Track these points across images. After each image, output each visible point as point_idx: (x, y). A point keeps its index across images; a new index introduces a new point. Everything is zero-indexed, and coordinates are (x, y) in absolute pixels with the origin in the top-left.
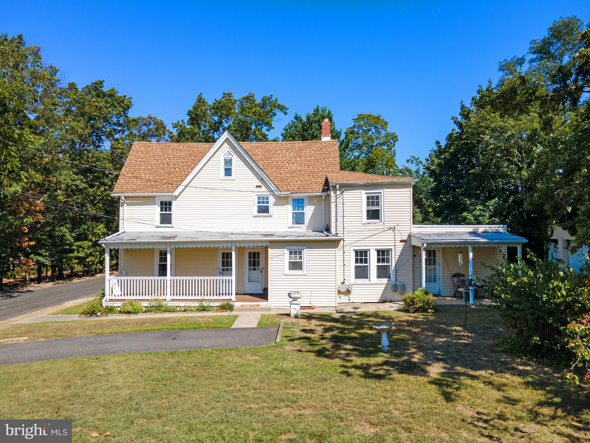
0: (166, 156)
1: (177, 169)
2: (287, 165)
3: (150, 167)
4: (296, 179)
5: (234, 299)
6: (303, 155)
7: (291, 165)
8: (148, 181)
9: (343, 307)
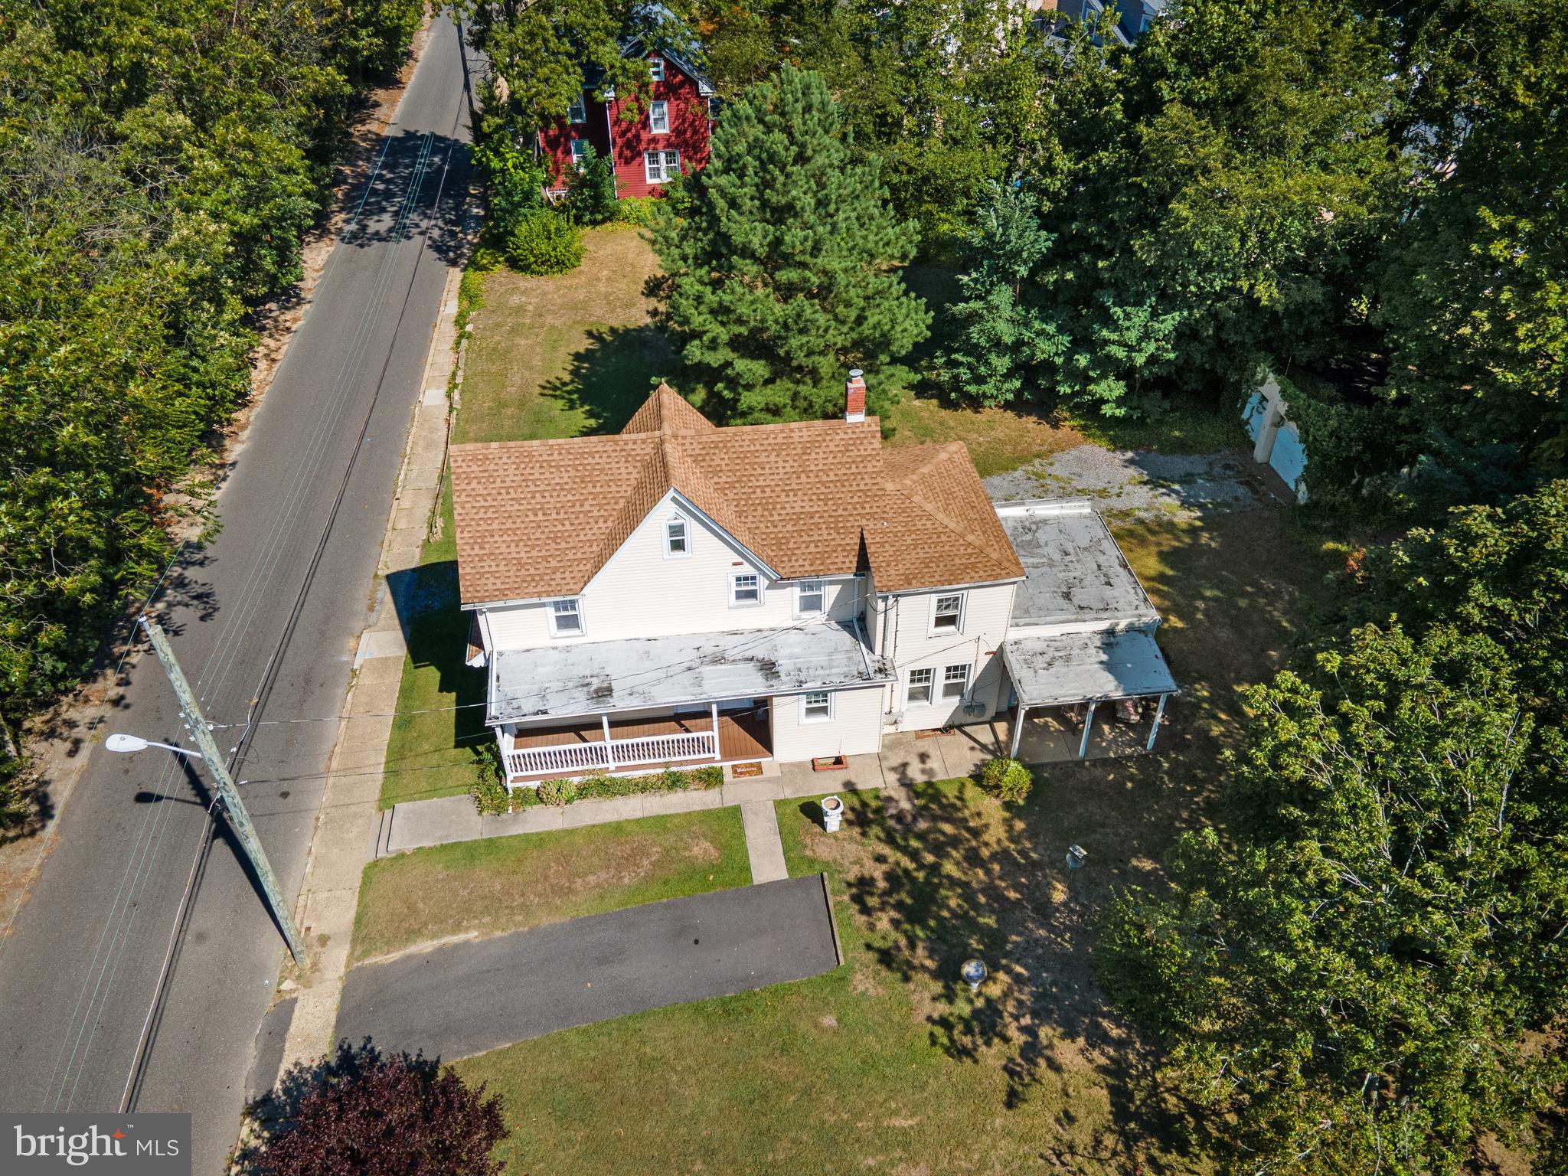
0: (533, 488)
1: (568, 527)
2: (783, 498)
3: (509, 525)
4: (806, 538)
5: (718, 757)
6: (812, 467)
7: (792, 498)
8: (521, 565)
9: (889, 754)
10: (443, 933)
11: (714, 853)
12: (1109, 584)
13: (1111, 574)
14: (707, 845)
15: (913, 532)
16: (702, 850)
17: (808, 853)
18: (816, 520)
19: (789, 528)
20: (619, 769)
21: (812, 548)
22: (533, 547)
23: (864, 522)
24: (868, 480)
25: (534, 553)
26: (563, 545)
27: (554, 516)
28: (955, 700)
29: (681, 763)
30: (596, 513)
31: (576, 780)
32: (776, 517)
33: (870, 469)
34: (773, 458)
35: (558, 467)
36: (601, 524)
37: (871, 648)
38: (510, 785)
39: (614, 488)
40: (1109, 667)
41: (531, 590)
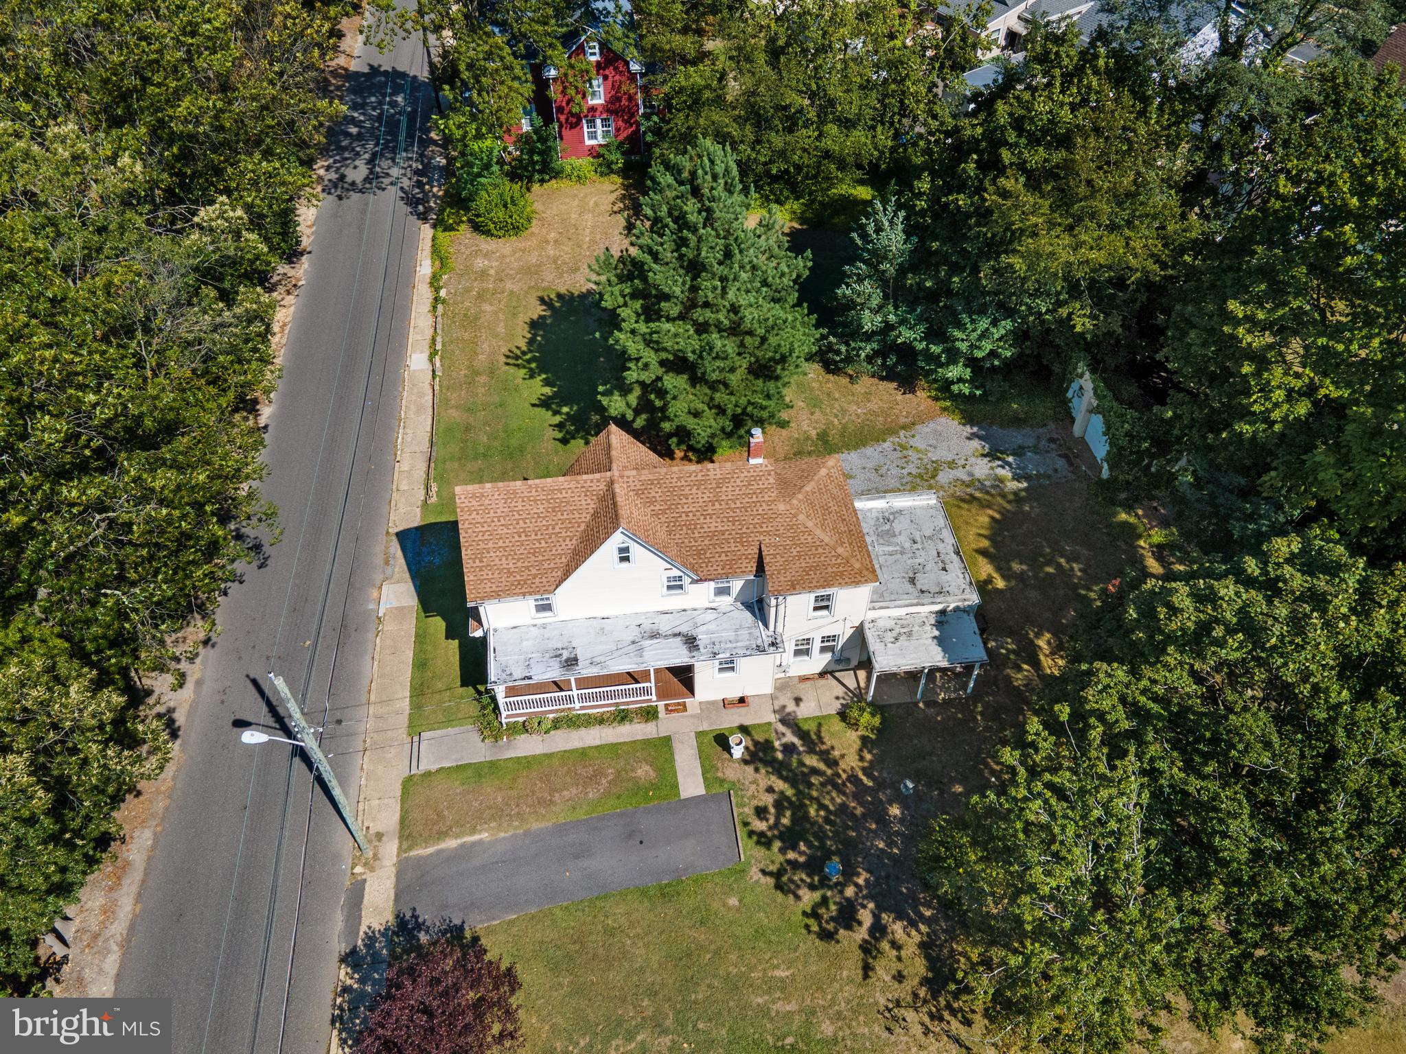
0: (517, 517)
1: (543, 544)
2: (702, 520)
3: (500, 543)
4: (719, 550)
5: (654, 698)
6: (724, 497)
7: (708, 520)
8: (510, 573)
9: (779, 694)
10: (461, 834)
11: (652, 774)
12: (944, 569)
13: (947, 561)
14: (647, 768)
15: (798, 545)
16: (644, 772)
17: (720, 774)
18: (726, 536)
19: (706, 542)
20: (582, 708)
21: (723, 557)
22: (519, 560)
23: (762, 538)
24: (765, 506)
25: (520, 564)
26: (541, 558)
27: (533, 537)
28: (828, 656)
29: (628, 703)
30: (564, 534)
31: (551, 716)
32: (697, 535)
33: (766, 498)
34: (694, 491)
35: (535, 501)
36: (568, 542)
37: (766, 625)
38: (504, 721)
39: (577, 515)
40: (941, 641)
41: (517, 591)
